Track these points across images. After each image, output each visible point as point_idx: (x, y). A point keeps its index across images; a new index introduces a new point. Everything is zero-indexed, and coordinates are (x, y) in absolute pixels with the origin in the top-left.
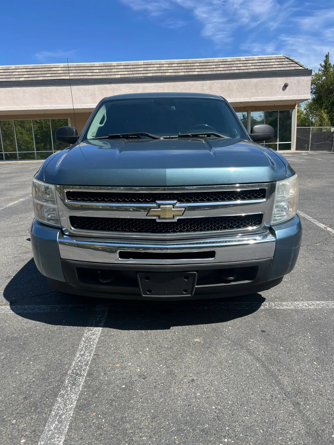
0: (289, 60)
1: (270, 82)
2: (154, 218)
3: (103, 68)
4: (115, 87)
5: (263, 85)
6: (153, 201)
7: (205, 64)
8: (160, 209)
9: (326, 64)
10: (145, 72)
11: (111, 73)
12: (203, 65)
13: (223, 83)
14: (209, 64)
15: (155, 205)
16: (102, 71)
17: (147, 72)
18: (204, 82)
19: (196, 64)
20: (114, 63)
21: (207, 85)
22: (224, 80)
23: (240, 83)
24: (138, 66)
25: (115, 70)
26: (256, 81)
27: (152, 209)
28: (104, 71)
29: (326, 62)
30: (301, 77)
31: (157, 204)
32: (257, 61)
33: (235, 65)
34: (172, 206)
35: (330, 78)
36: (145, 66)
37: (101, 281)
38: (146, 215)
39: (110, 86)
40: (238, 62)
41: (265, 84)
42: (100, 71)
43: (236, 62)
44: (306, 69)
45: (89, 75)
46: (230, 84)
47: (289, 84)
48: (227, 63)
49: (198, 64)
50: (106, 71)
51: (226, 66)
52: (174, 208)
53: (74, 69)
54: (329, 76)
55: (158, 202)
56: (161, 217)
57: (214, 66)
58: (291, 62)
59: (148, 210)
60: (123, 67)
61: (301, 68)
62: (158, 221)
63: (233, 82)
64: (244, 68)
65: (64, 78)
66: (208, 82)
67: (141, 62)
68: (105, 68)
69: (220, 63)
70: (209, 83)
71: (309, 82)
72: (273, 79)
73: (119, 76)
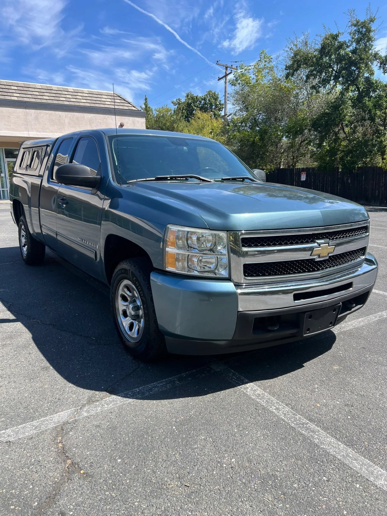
0: (120, 99)
1: (105, 120)
2: (315, 257)
5: (98, 122)
6: (313, 242)
7: (25, 89)
8: (320, 248)
9: (146, 106)
12: (22, 90)
13: (51, 114)
14: (30, 89)
15: (316, 244)
18: (27, 110)
19: (13, 87)
21: (31, 115)
22: (53, 112)
23: (72, 117)
26: (90, 117)
27: (315, 249)
29: (146, 105)
30: (136, 118)
31: (317, 243)
32: (87, 95)
33: (62, 96)
34: (328, 244)
35: (152, 121)
37: (270, 328)
38: (311, 255)
40: (66, 93)
41: (100, 121)
43: (64, 92)
44: (139, 110)
46: (60, 116)
47: (125, 124)
48: (53, 92)
49: (16, 88)
51: (52, 95)
52: (329, 246)
54: (150, 119)
55: (319, 241)
56: (321, 255)
57: (38, 93)
58: (124, 101)
59: (311, 249)
61: (134, 109)
62: (317, 260)
63: (64, 115)
64: (74, 100)
66: (32, 111)
69: (44, 91)
70: (35, 113)
71: (143, 124)
72: (108, 117)
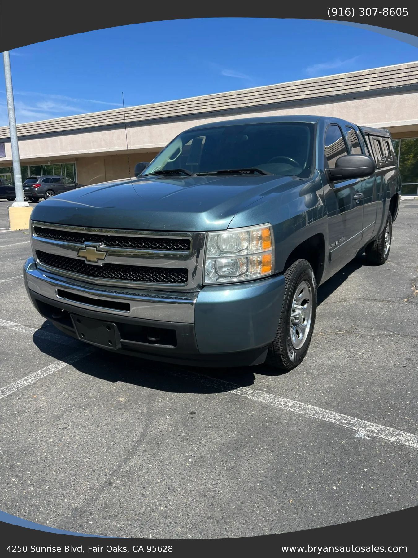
2: (84, 259)
3: (349, 79)
4: (359, 104)
8: (85, 251)
10: (407, 78)
11: (358, 86)
15: (82, 246)
16: (346, 84)
17: (410, 78)
20: (366, 72)
24: (399, 72)
25: (365, 81)
27: (81, 250)
28: (350, 83)
34: (95, 249)
36: (409, 70)
38: (77, 256)
39: (353, 103)
42: (345, 84)
45: (329, 91)
50: (353, 83)
52: (97, 251)
53: (312, 85)
55: (86, 243)
56: (88, 259)
60: (376, 75)
62: (87, 263)
65: (298, 98)
67: (404, 65)
68: (351, 79)
73: (368, 88)
